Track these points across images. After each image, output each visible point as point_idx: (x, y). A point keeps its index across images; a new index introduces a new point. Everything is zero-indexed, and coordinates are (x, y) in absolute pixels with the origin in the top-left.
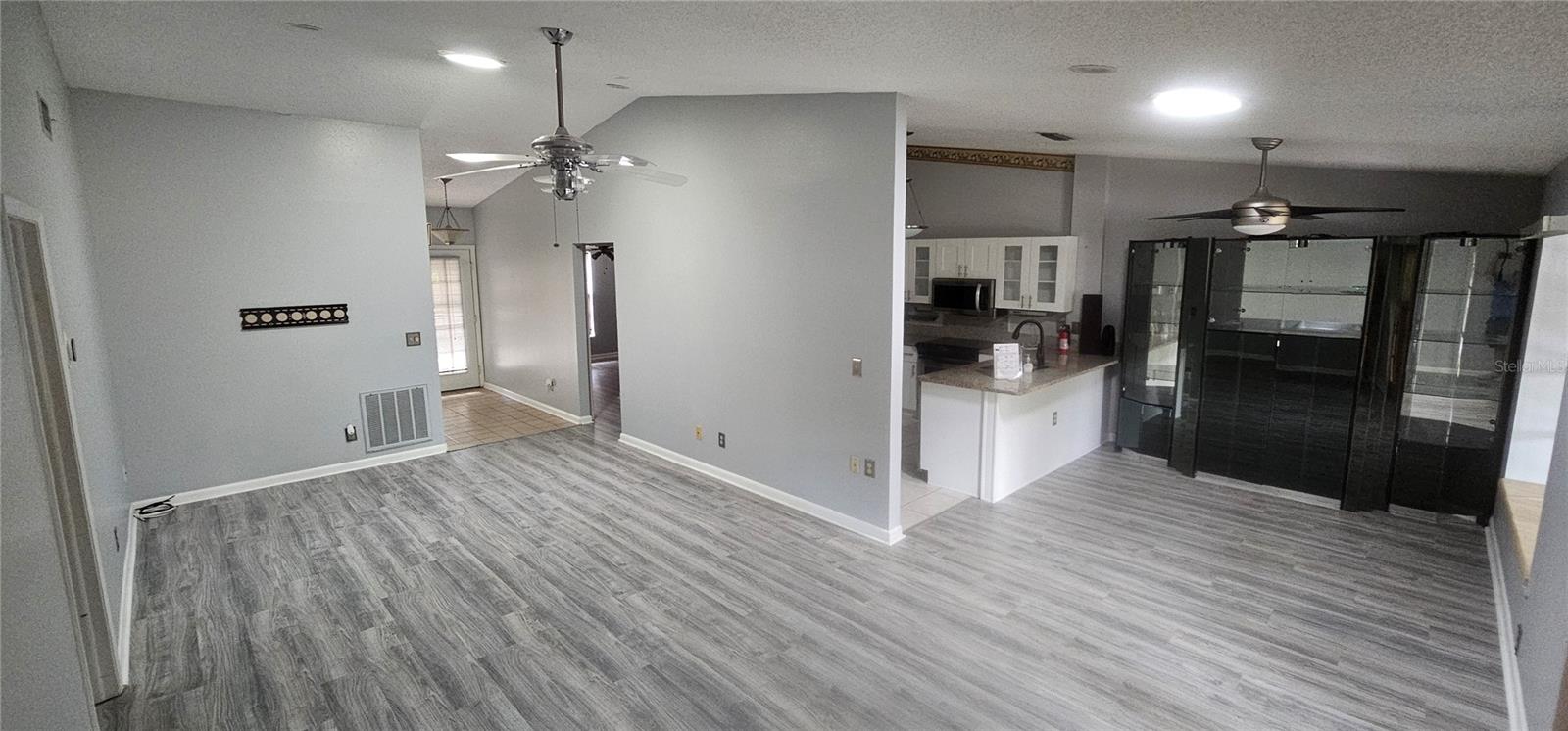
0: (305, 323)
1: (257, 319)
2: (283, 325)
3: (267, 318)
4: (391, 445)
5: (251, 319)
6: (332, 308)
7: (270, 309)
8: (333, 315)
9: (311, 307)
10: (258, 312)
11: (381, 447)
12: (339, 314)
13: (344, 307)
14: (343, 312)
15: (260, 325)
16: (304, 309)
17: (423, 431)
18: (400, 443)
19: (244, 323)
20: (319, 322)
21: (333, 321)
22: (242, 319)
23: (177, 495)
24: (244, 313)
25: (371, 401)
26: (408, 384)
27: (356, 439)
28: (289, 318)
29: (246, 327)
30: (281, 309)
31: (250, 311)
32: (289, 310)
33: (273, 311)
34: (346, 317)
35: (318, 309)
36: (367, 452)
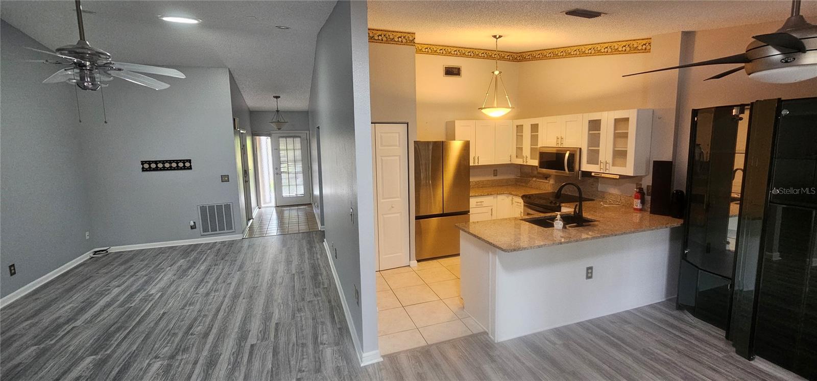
0: (171, 169)
1: (150, 166)
2: (161, 170)
3: (153, 166)
4: (213, 233)
5: (146, 166)
6: (184, 162)
7: (154, 161)
8: (184, 165)
9: (174, 161)
10: (149, 163)
11: (208, 233)
12: (187, 164)
13: (190, 161)
14: (189, 164)
15: (150, 169)
16: (170, 162)
17: (230, 227)
18: (218, 232)
19: (143, 168)
20: (178, 168)
21: (184, 168)
22: (142, 166)
23: (112, 247)
24: (143, 163)
25: (203, 209)
26: (222, 201)
27: (195, 228)
28: (164, 166)
29: (144, 170)
30: (160, 162)
31: (146, 162)
32: (163, 162)
33: (156, 162)
34: (191, 166)
35: (177, 162)
36: (202, 235)
